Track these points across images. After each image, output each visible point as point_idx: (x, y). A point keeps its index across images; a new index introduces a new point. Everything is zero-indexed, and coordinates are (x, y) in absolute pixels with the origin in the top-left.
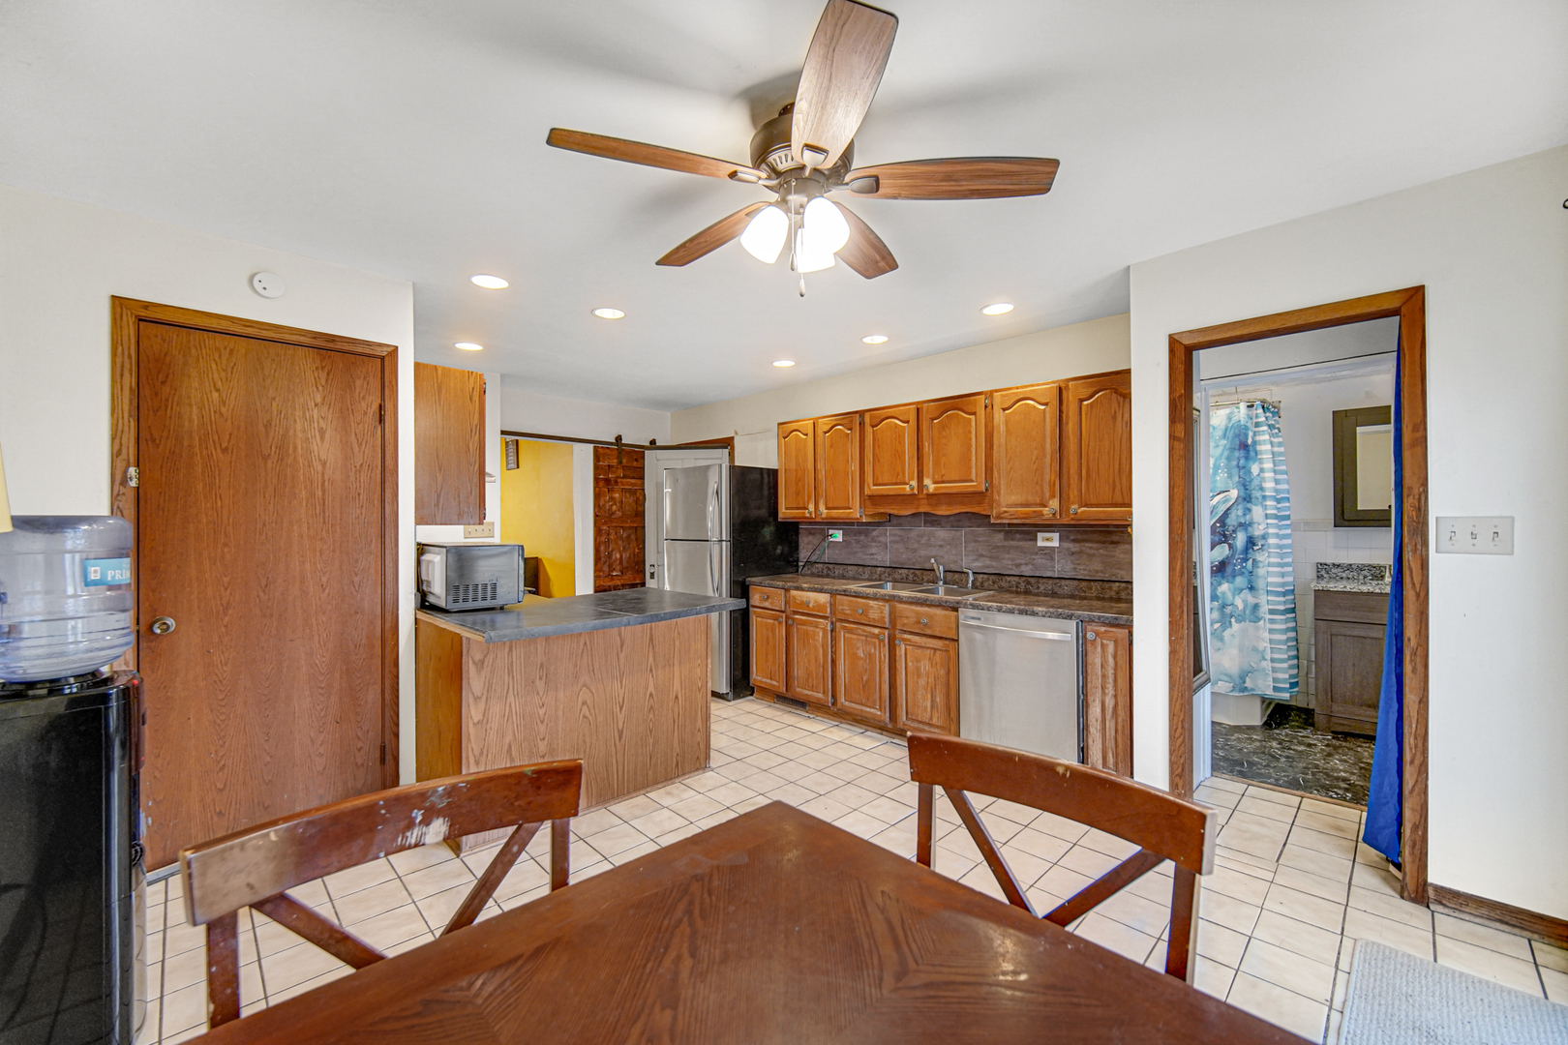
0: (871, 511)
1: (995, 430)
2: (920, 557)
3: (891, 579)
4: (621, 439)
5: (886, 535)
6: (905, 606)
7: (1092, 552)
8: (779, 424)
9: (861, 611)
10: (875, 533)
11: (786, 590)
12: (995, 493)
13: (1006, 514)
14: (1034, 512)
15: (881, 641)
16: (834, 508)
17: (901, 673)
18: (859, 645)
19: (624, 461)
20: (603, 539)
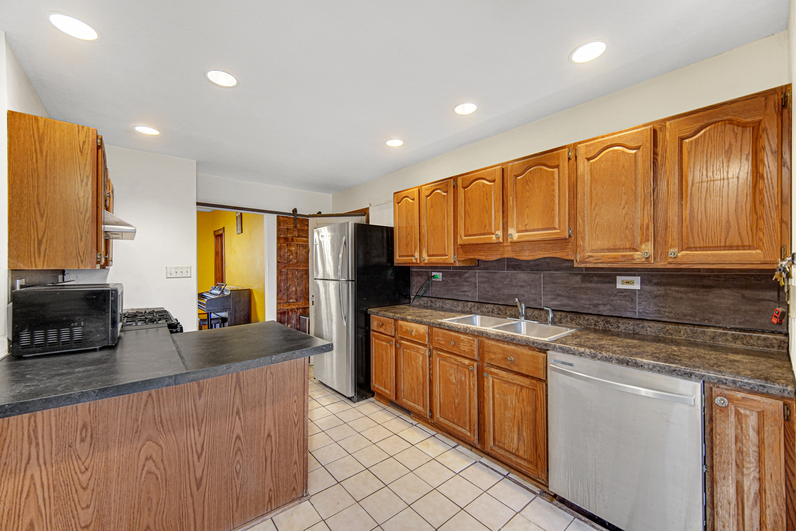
0: (463, 257)
1: (579, 179)
2: (504, 295)
3: (479, 311)
4: (296, 211)
5: (475, 277)
6: (493, 343)
7: (680, 295)
8: (394, 193)
9: (453, 343)
10: (466, 275)
11: (395, 319)
12: (579, 239)
13: (591, 259)
14: (624, 256)
15: (471, 371)
16: (434, 255)
17: (489, 403)
18: (452, 371)
19: (298, 226)
20: (283, 277)
